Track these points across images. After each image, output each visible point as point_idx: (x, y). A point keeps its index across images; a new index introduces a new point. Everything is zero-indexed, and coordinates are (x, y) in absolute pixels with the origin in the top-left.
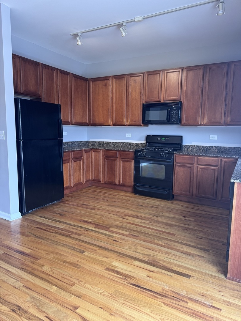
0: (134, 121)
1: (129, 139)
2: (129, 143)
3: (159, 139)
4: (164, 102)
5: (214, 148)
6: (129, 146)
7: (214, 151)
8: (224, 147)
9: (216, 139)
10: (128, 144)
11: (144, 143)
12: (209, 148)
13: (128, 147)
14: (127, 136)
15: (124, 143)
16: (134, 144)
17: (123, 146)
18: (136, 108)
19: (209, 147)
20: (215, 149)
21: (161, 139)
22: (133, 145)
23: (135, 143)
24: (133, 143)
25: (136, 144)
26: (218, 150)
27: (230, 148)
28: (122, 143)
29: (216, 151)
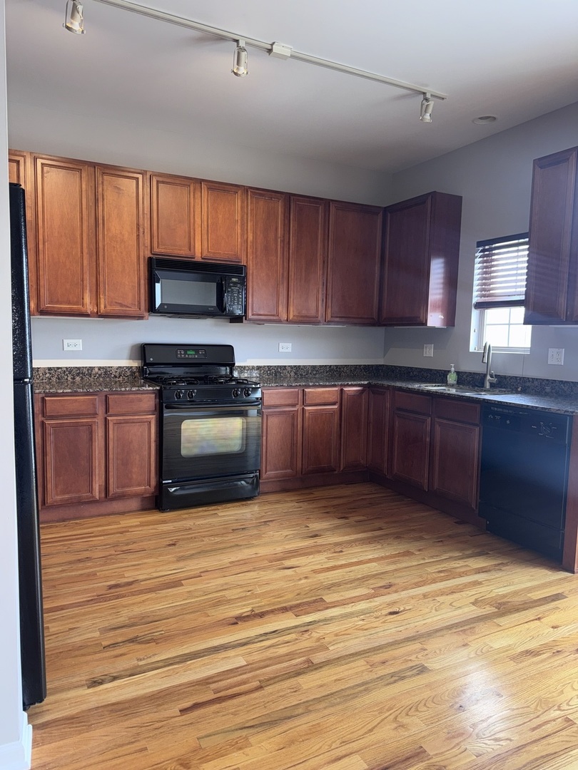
0: (121, 305)
1: (74, 355)
2: (79, 368)
3: (181, 354)
4: (203, 261)
5: (289, 369)
6: (78, 379)
7: (289, 375)
8: (304, 366)
9: (290, 350)
10: (74, 372)
11: (127, 367)
12: (279, 370)
13: (74, 383)
14: (66, 348)
15: (58, 368)
16: (97, 370)
17: (54, 379)
18: (124, 267)
19: (281, 367)
20: (291, 371)
21: (185, 354)
22: (94, 372)
23: (100, 368)
24: (92, 368)
25: (102, 371)
26: (296, 373)
27: (314, 367)
28: (50, 369)
29: (292, 374)
